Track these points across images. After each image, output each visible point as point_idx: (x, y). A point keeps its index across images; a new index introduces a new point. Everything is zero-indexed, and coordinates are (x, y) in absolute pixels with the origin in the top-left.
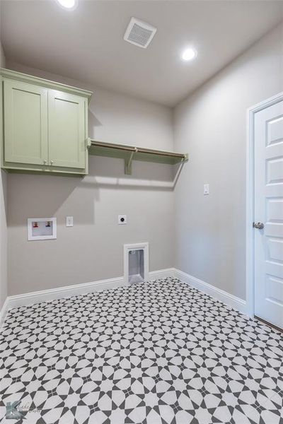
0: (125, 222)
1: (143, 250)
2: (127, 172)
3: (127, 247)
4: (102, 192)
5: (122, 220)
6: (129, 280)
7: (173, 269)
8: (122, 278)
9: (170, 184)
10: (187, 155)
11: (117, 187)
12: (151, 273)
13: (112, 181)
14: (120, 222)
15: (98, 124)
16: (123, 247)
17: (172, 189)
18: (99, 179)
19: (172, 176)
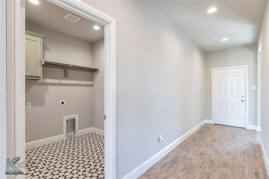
0: (64, 104)
1: (75, 119)
2: (66, 76)
3: (65, 118)
4: (50, 88)
5: (63, 103)
6: (67, 136)
7: (92, 128)
8: (62, 135)
9: (91, 83)
10: (99, 69)
11: (60, 85)
12: (79, 131)
13: (57, 81)
14: (61, 104)
15: (48, 50)
16: (63, 118)
17: (92, 85)
18: (48, 81)
19: (92, 79)
